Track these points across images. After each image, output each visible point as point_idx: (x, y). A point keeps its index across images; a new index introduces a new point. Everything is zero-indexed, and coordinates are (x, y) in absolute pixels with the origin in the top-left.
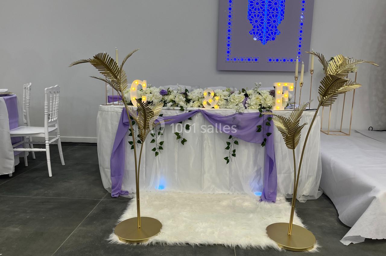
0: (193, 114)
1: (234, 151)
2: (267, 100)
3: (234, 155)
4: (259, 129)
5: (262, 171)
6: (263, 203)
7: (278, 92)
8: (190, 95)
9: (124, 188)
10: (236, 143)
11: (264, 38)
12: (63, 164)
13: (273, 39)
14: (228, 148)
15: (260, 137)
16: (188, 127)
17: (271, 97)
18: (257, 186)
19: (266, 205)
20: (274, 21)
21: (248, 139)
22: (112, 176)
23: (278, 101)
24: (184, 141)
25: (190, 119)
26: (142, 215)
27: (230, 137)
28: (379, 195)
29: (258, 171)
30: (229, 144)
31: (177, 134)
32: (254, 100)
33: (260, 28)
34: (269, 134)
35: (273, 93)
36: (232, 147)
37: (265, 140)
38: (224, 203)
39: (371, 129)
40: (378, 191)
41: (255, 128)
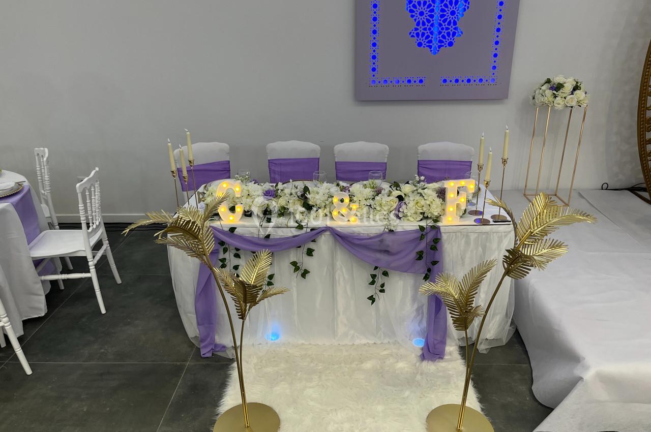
0: (316, 233)
1: (383, 285)
2: (434, 206)
3: (382, 291)
4: (420, 256)
5: (425, 310)
6: (425, 363)
7: (451, 195)
8: (312, 198)
9: (218, 340)
10: (385, 274)
11: (435, 44)
12: (119, 281)
13: (451, 44)
14: (373, 283)
15: (421, 265)
16: (310, 252)
17: (438, 201)
18: (418, 329)
19: (430, 367)
20: (453, 13)
21: (404, 269)
22: (198, 324)
23: (451, 209)
24: (305, 274)
25: (314, 241)
26: (249, 399)
27: (376, 268)
28: (588, 376)
29: (419, 310)
30: (374, 276)
31: (294, 264)
32: (411, 207)
33: (428, 25)
34: (435, 263)
35: (442, 193)
36: (380, 280)
37: (429, 270)
38: (368, 365)
39: (605, 188)
40: (587, 368)
41: (413, 255)
